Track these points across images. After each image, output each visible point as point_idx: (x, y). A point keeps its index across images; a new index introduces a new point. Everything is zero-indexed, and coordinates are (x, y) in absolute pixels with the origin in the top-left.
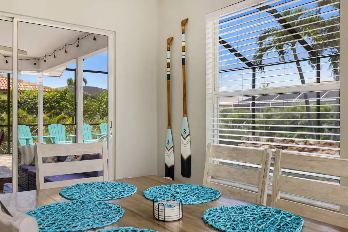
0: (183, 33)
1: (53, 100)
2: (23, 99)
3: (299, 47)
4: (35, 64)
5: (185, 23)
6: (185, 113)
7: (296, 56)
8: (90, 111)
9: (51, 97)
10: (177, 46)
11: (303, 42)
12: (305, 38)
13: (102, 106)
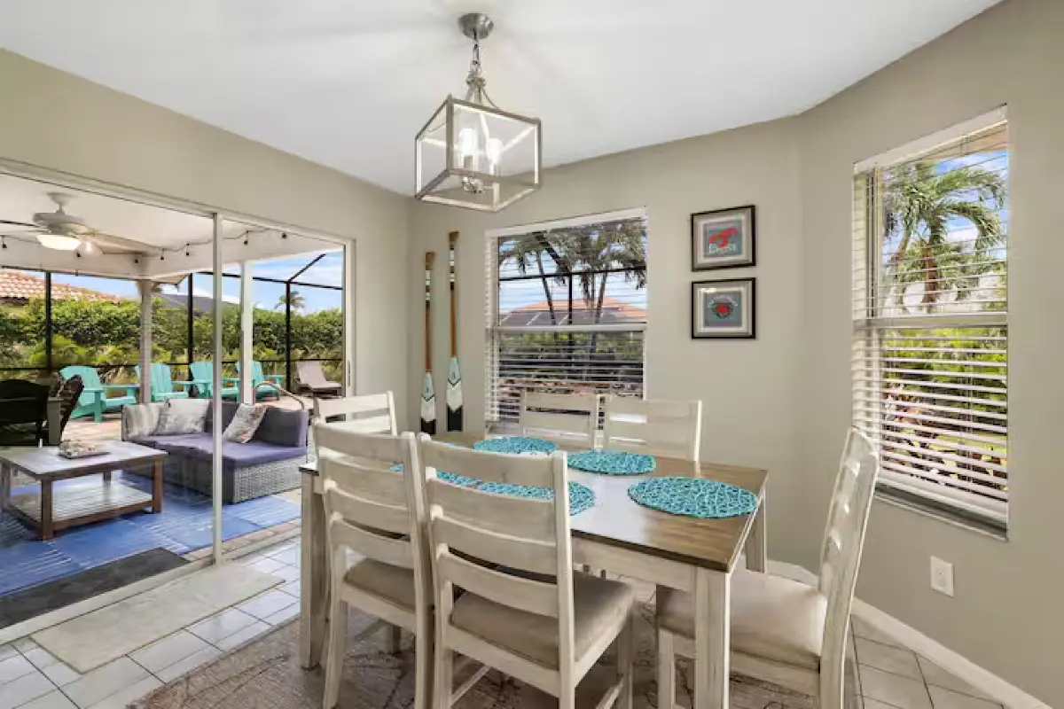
0: (452, 249)
1: (130, 319)
2: (64, 316)
3: (545, 256)
4: (136, 261)
5: (453, 236)
6: (454, 352)
7: (541, 270)
8: (206, 340)
9: (125, 315)
10: (440, 266)
11: (550, 251)
12: (556, 248)
13: (229, 332)
